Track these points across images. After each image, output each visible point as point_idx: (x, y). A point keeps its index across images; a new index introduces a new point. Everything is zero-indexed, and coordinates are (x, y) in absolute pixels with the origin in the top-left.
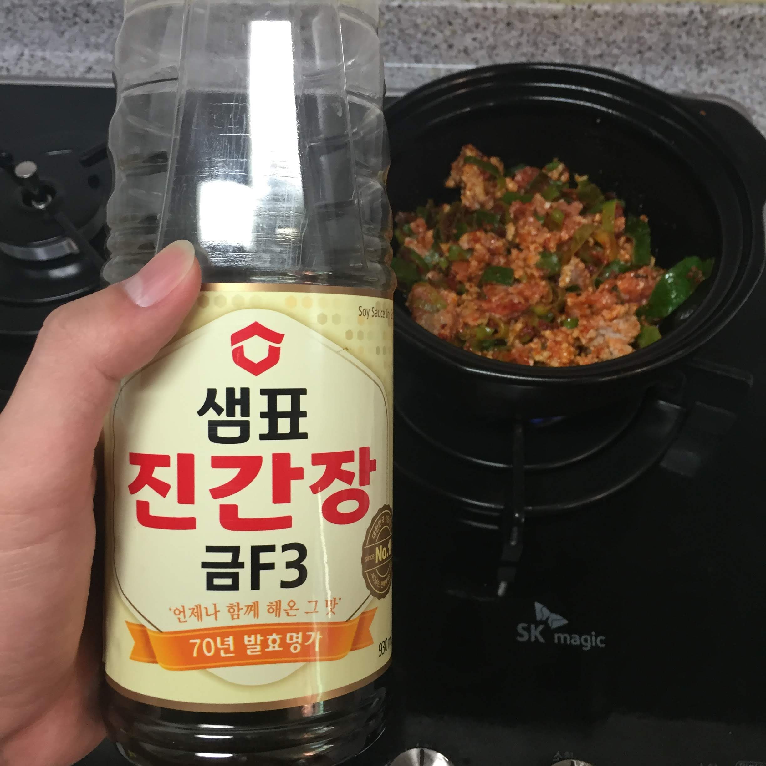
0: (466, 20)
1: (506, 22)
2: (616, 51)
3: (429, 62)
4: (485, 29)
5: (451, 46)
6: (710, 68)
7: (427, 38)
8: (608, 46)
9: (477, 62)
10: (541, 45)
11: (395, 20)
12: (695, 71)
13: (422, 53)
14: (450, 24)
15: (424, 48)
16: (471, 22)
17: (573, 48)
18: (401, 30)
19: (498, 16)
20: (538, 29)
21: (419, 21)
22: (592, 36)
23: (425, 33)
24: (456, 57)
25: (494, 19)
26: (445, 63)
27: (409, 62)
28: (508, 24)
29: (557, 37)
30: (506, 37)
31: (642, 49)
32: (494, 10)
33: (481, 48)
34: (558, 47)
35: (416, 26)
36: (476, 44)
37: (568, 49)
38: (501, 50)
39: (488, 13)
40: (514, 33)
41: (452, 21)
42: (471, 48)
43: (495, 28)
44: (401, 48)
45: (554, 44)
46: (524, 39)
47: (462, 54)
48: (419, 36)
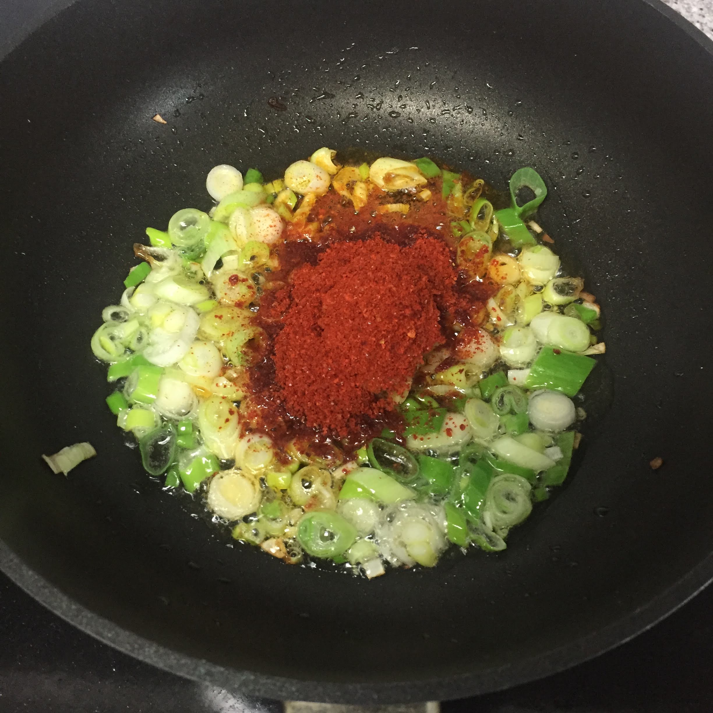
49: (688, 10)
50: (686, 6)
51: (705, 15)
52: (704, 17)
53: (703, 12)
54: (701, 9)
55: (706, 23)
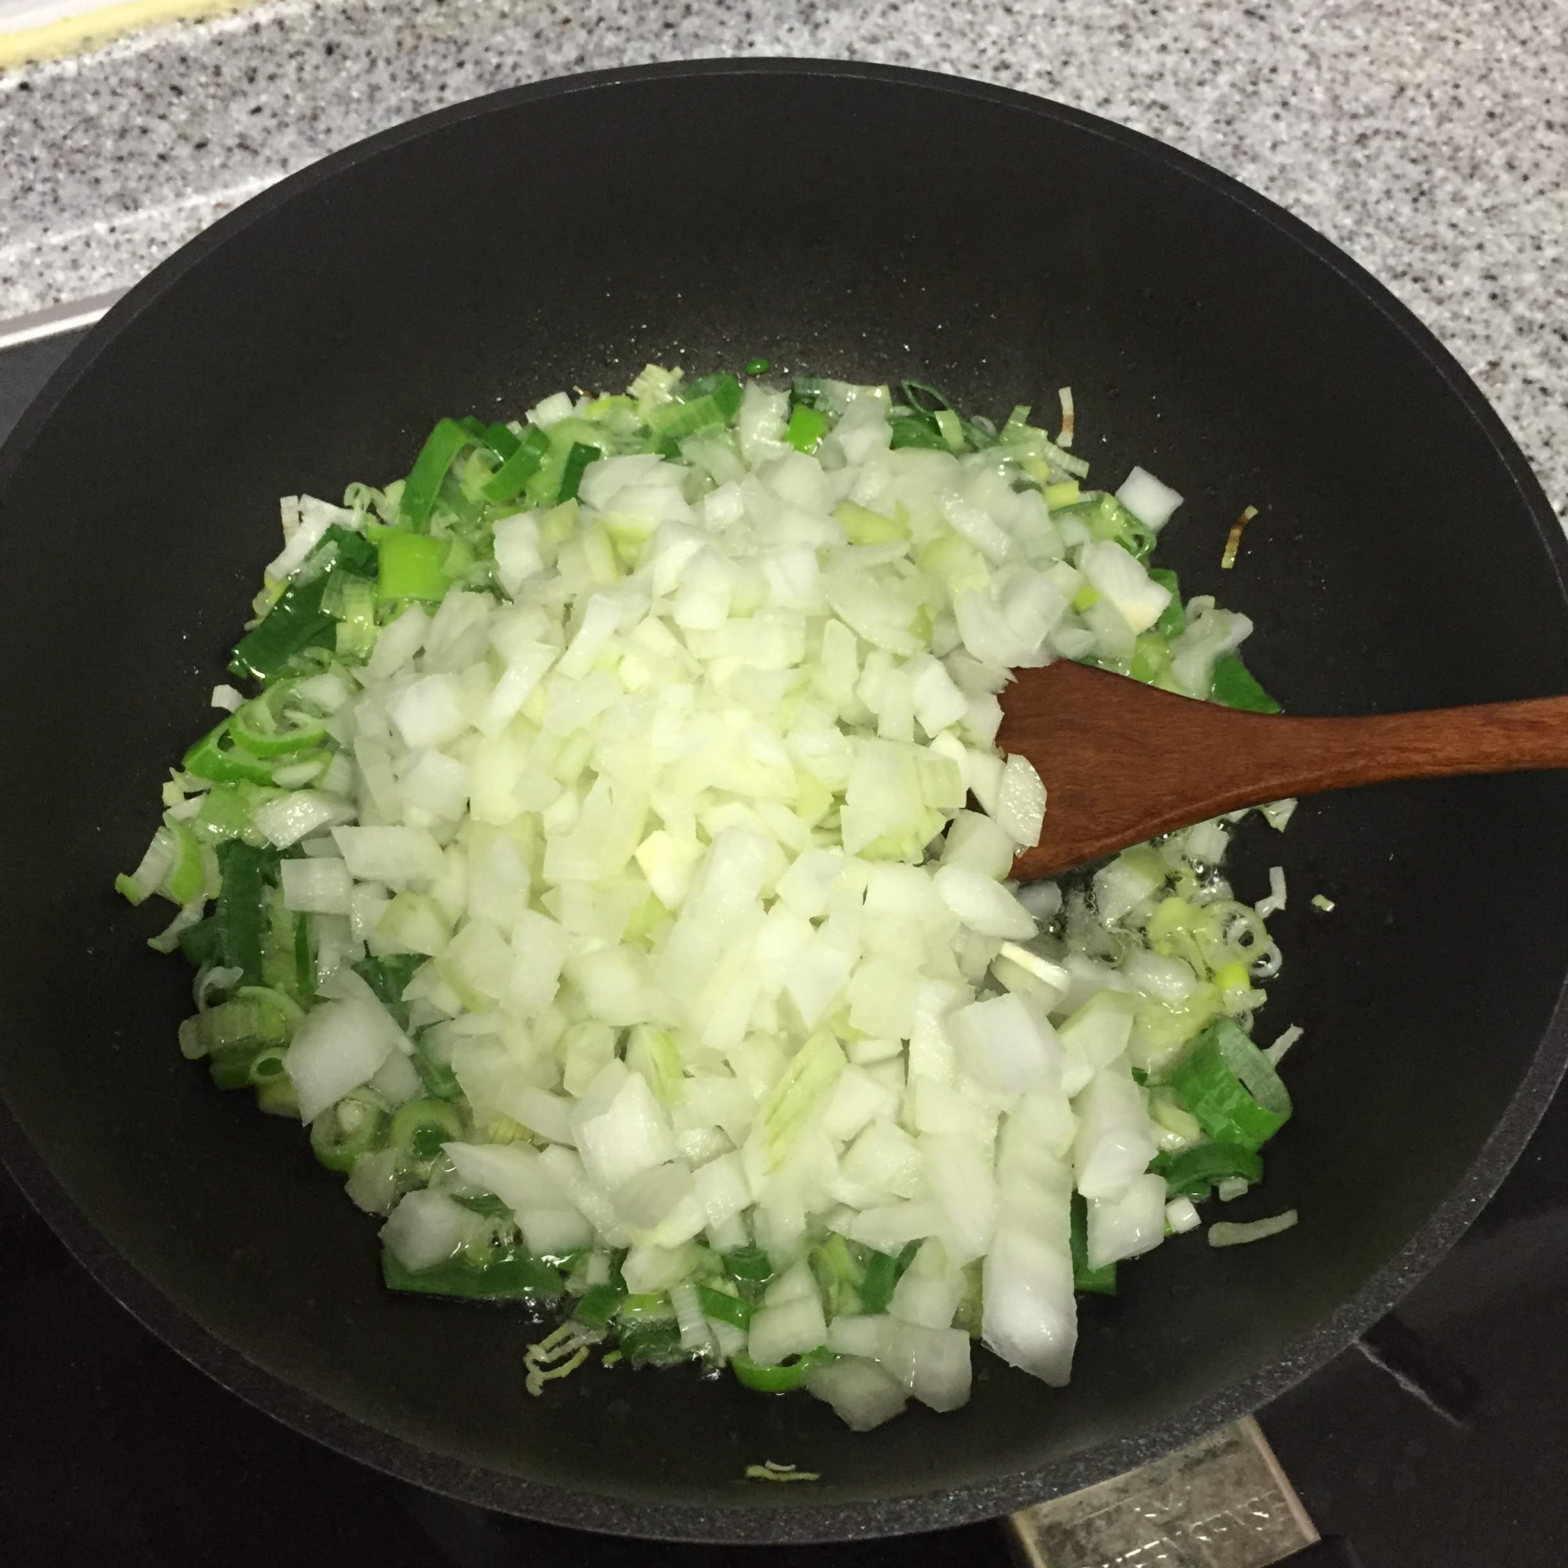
0: (217, 72)
1: (320, 43)
2: (611, 40)
3: (159, 201)
4: (272, 78)
5: (201, 146)
6: (833, 15)
7: (127, 146)
8: (590, 32)
9: (284, 163)
10: (428, 77)
11: (27, 126)
12: (806, 31)
13: (132, 184)
14: (177, 90)
15: (133, 169)
16: (232, 71)
17: (509, 60)
18: (52, 146)
19: (295, 36)
20: (409, 41)
21: (92, 108)
22: (544, 21)
23: (123, 133)
24: (224, 166)
25: (289, 48)
26: (201, 190)
27: (108, 216)
28: (330, 50)
29: (461, 46)
30: (336, 84)
31: (672, 15)
32: (280, 23)
33: (283, 125)
34: (469, 67)
35: (89, 122)
36: (265, 120)
37: (498, 67)
38: (333, 116)
39: (268, 37)
40: (353, 67)
41: (182, 83)
42: (256, 135)
43: (301, 69)
44: (69, 189)
45: (461, 65)
46: (381, 74)
47: (238, 155)
48: (109, 144)
49: (918, 43)
50: (911, 38)
51: (951, 42)
52: (948, 47)
53: (944, 38)
54: (938, 35)
55: (959, 59)
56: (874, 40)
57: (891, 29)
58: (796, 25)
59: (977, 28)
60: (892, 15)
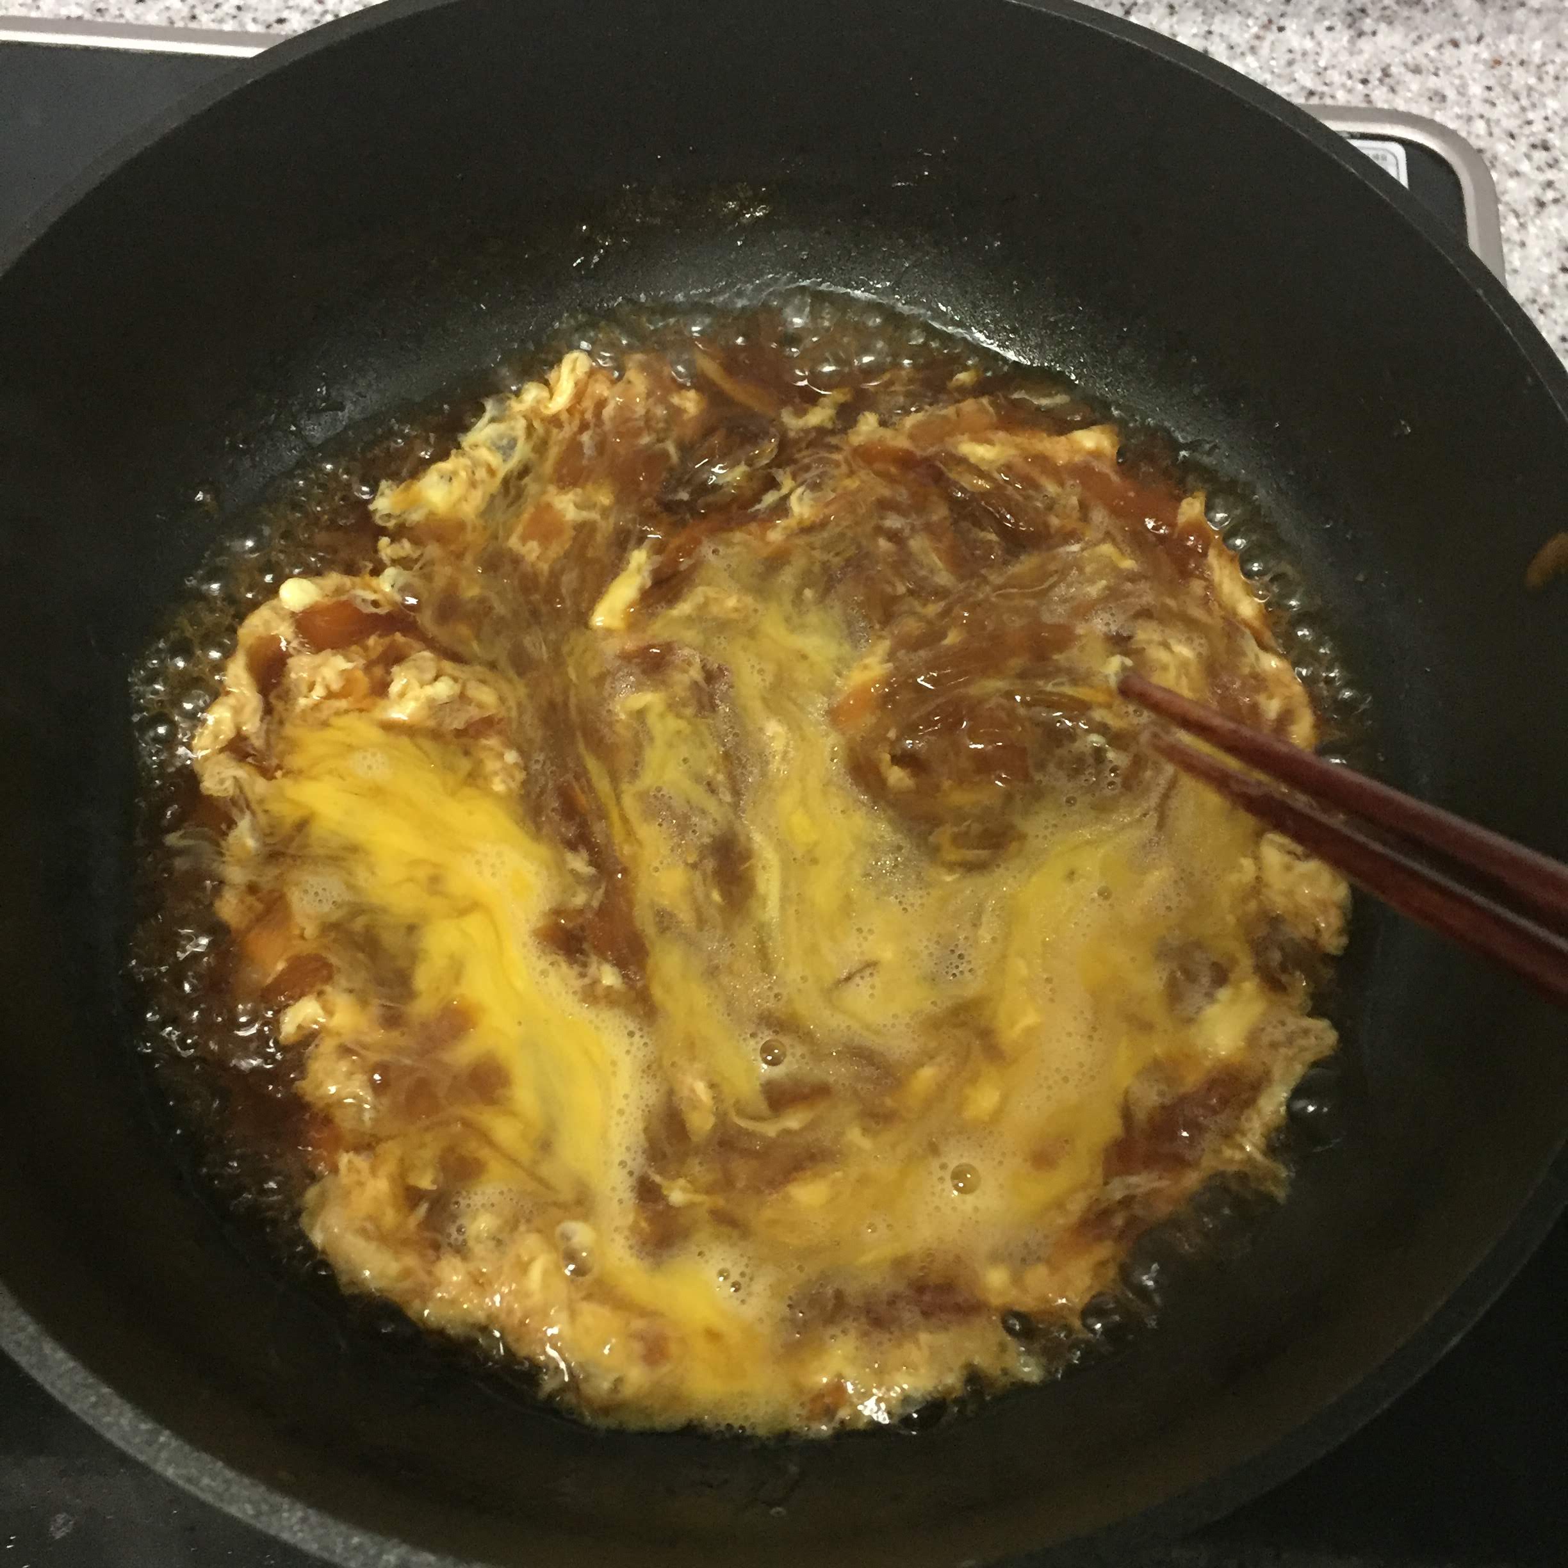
49: (1462, 91)
50: (1457, 82)
51: (1497, 102)
52: (1493, 104)
53: (1492, 94)
54: (1489, 88)
55: (1498, 121)
56: (1417, 70)
57: (1440, 65)
58: (1339, 26)
59: (1536, 96)
60: (1449, 50)
